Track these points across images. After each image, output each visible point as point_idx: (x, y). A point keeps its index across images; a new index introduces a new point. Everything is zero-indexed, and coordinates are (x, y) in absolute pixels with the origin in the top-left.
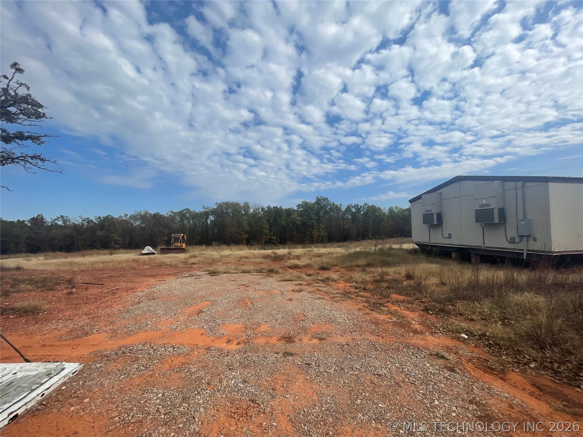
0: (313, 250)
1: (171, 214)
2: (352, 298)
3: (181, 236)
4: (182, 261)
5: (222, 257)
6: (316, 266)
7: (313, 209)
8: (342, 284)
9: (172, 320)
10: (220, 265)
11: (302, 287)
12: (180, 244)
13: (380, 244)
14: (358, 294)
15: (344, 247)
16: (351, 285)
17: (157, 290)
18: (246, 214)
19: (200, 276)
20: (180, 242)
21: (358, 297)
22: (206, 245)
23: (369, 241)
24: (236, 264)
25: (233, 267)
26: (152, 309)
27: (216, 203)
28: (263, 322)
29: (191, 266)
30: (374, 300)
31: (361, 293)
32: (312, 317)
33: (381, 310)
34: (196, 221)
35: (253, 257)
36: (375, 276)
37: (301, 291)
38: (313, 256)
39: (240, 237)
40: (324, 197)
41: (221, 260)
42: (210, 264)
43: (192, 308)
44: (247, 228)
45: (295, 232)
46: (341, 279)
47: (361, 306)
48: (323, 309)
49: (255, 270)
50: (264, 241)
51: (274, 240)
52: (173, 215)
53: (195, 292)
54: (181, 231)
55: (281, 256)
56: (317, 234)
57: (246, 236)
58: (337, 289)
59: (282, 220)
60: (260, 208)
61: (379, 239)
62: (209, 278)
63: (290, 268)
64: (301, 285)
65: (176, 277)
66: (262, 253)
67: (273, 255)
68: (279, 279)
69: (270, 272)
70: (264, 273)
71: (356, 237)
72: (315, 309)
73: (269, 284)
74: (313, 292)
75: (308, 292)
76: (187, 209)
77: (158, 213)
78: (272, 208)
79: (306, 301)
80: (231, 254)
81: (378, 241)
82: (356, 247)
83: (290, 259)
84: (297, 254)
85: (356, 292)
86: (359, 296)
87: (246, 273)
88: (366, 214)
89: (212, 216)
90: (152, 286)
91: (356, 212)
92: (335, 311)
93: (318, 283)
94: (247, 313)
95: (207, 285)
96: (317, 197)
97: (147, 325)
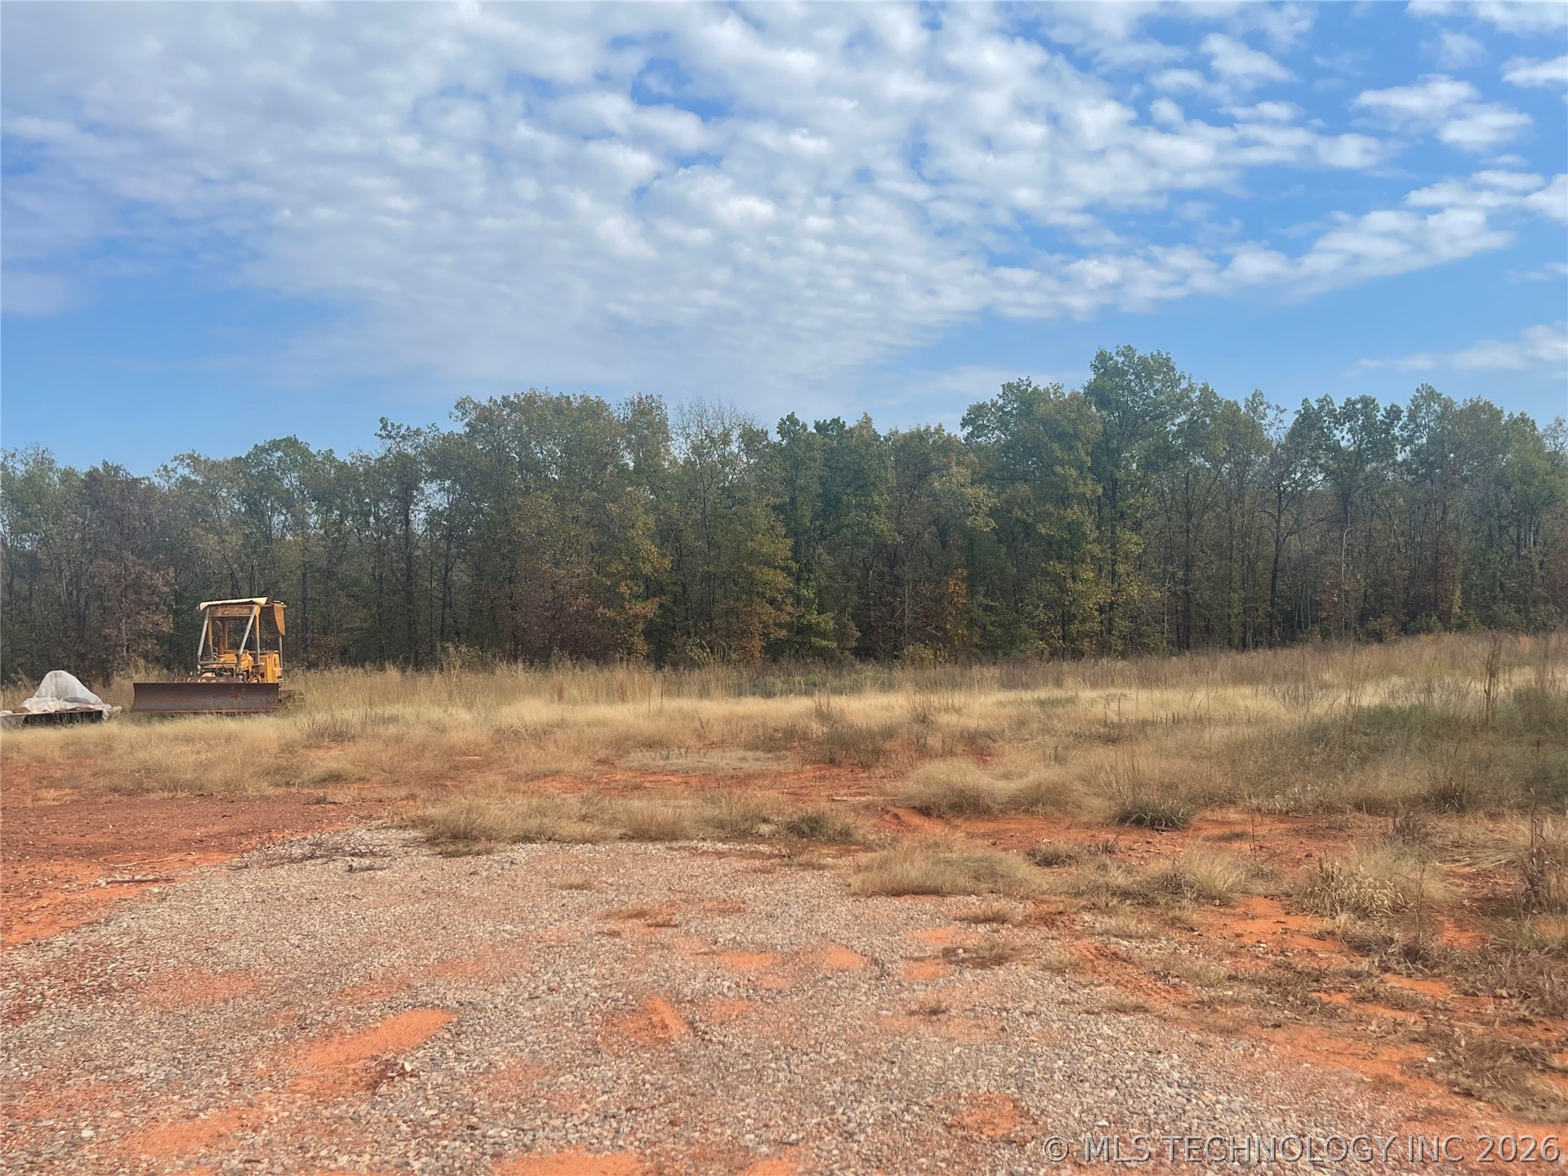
0: (1071, 701)
1: (186, 472)
2: (1331, 1013)
3: (256, 610)
4: (266, 760)
5: (504, 736)
6: (1096, 803)
7: (1076, 436)
8: (1266, 917)
9: (222, 1120)
10: (492, 786)
11: (1005, 934)
12: (247, 662)
13: (1522, 664)
14: (1368, 984)
15: (1278, 678)
16: (1326, 924)
17: (126, 940)
18: (648, 471)
19: (373, 854)
20: (250, 646)
21: (1370, 1008)
22: (407, 661)
23: (1450, 639)
24: (589, 780)
25: (573, 800)
26: (101, 1048)
27: (460, 405)
28: (768, 1141)
29: (320, 793)
30: (1479, 1029)
31: (1393, 982)
32: (1072, 1123)
33: (1528, 1093)
34: (342, 518)
35: (692, 742)
36: (1486, 875)
37: (1000, 960)
38: (1077, 736)
39: (610, 613)
40: (1143, 351)
41: (495, 755)
42: (436, 782)
43: (336, 1052)
44: (654, 558)
45: (955, 586)
46: (1259, 887)
47: (1390, 1060)
48: (1140, 1072)
49: (708, 822)
50: (758, 643)
51: (823, 635)
52: (200, 479)
53: (351, 951)
54: (251, 578)
55: (871, 734)
56: (1102, 595)
57: (649, 609)
58: (1232, 954)
59: (877, 509)
60: (735, 434)
61: (1514, 629)
62: (428, 866)
63: (925, 811)
64: (999, 919)
65: (236, 860)
66: (749, 718)
67: (817, 729)
68: (856, 881)
69: (802, 835)
70: (761, 838)
71: (1363, 617)
72: (1091, 1075)
73: (797, 911)
74: (1076, 967)
75: (1045, 968)
76: (291, 444)
77: (112, 471)
78: (811, 429)
79: (1034, 1023)
80: (562, 724)
81: (1507, 639)
82: (1356, 679)
83: (923, 752)
84: (972, 724)
85: (1356, 976)
86: (1375, 997)
87: (653, 840)
88: (1427, 462)
89: (434, 486)
90: (93, 916)
91: (1359, 453)
92: (1217, 1089)
93: (1108, 911)
94: (663, 1087)
95: (422, 908)
96: (1102, 358)
97: (75, 1144)
